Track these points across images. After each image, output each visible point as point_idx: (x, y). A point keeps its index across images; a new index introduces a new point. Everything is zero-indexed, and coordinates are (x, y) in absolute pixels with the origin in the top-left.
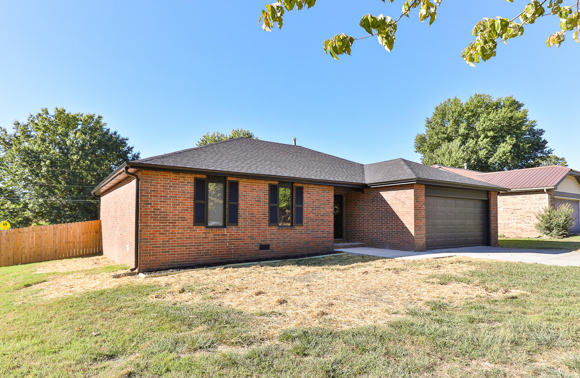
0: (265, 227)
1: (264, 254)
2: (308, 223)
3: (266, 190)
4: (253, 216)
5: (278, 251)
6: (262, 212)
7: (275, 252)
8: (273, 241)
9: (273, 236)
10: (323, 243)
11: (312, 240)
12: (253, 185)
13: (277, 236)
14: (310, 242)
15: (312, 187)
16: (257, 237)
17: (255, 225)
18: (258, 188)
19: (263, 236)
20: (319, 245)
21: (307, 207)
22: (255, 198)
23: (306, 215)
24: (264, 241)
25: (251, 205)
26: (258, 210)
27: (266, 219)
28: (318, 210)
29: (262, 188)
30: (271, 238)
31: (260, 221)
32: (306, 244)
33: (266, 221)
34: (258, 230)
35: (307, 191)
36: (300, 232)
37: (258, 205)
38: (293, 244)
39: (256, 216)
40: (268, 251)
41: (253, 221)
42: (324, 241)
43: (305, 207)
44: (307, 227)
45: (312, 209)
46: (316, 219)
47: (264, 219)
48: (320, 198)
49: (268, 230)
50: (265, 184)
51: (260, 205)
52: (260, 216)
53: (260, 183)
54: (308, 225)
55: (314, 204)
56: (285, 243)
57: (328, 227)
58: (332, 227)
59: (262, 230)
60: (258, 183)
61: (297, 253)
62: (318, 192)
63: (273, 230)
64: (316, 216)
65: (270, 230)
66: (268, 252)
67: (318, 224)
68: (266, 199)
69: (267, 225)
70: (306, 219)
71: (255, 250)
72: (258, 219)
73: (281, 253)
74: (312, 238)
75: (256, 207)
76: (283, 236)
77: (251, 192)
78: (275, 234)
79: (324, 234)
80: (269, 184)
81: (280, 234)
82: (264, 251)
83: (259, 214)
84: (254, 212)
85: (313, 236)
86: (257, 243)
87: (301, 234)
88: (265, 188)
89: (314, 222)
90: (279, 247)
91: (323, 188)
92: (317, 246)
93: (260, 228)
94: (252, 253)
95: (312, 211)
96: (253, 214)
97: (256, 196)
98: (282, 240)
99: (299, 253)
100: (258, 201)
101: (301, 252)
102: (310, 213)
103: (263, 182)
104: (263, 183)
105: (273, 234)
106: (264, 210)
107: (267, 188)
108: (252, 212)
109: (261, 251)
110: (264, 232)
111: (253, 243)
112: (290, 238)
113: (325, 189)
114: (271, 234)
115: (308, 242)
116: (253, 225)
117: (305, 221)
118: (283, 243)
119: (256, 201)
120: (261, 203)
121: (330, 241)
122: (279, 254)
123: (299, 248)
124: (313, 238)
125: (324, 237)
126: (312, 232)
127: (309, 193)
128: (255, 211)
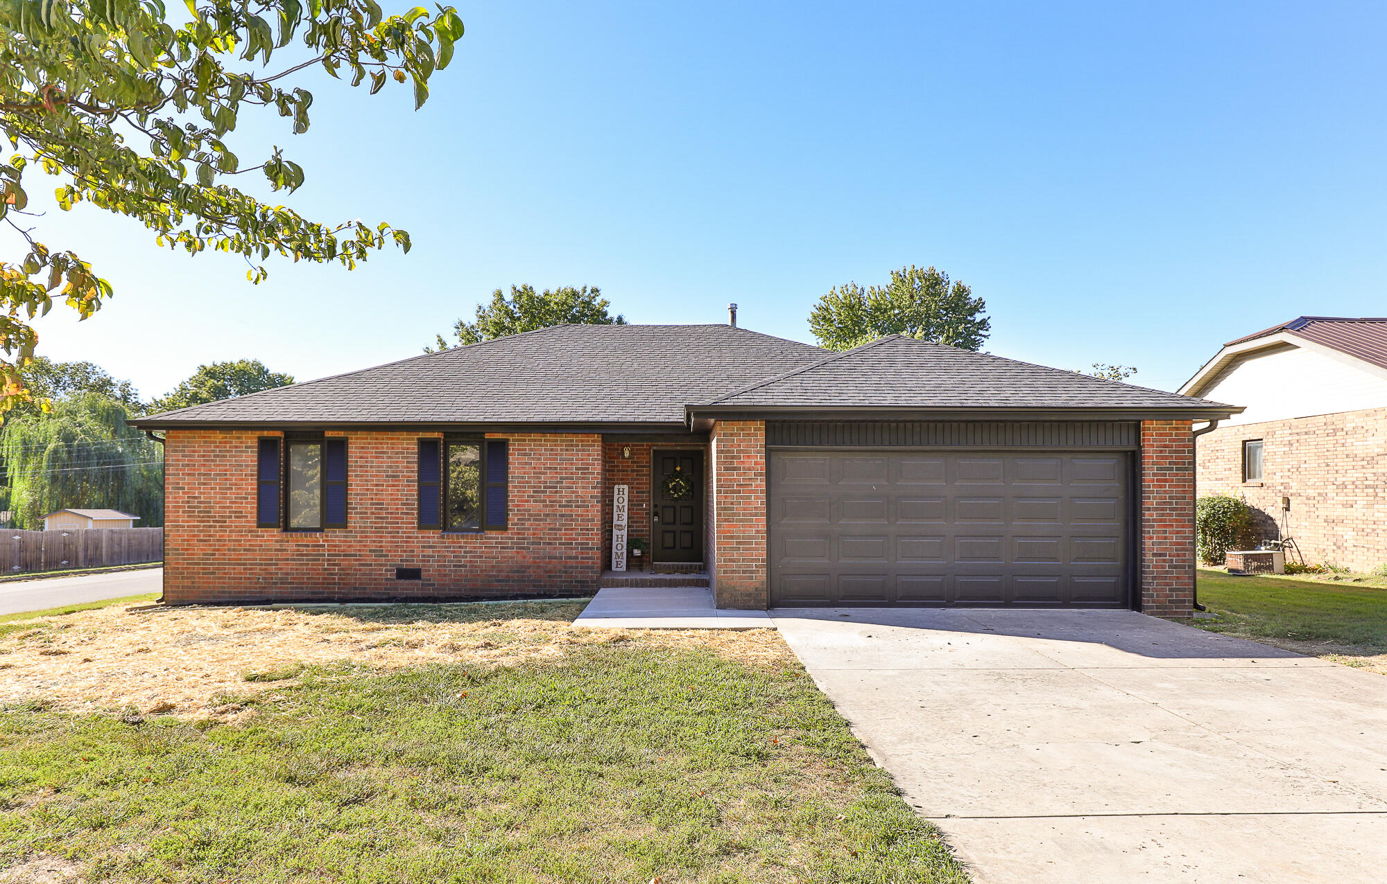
0: (410, 532)
1: (407, 589)
2: (522, 524)
3: (413, 453)
4: (381, 509)
5: (443, 585)
6: (402, 500)
7: (434, 585)
8: (429, 561)
9: (429, 552)
10: (566, 572)
11: (535, 562)
12: (381, 443)
13: (439, 551)
14: (529, 567)
15: (535, 440)
16: (390, 551)
17: (387, 528)
18: (393, 448)
19: (405, 551)
20: (554, 576)
21: (521, 487)
22: (385, 471)
23: (518, 506)
24: (407, 561)
25: (377, 485)
26: (392, 494)
27: (413, 514)
28: (551, 492)
29: (403, 448)
30: (424, 556)
31: (397, 518)
32: (518, 572)
33: (413, 519)
34: (394, 537)
35: (519, 450)
36: (500, 543)
37: (394, 486)
38: (482, 571)
39: (387, 509)
40: (416, 581)
41: (382, 518)
42: (571, 567)
43: (515, 487)
44: (519, 534)
45: (534, 492)
46: (547, 515)
47: (407, 514)
48: (559, 464)
49: (417, 537)
50: (408, 439)
51: (398, 486)
52: (397, 509)
53: (398, 439)
54: (523, 529)
55: (539, 478)
56: (460, 566)
57: (584, 534)
58: (597, 534)
59: (403, 537)
60: (392, 439)
61: (493, 590)
62: (552, 450)
63: (428, 537)
64: (547, 506)
65: (423, 537)
66: (416, 585)
67: (552, 526)
68: (413, 472)
69: (413, 528)
70: (516, 515)
71: (386, 579)
72: (392, 513)
73: (450, 590)
74: (534, 558)
75: (387, 490)
76: (454, 552)
77: (377, 457)
78: (434, 547)
79: (572, 549)
80: (418, 439)
81: (446, 547)
82: (407, 582)
83: (395, 504)
84: (383, 500)
85: (538, 553)
86: (391, 565)
87: (502, 548)
88: (408, 449)
89: (540, 520)
90: (445, 575)
91: (567, 441)
92: (549, 577)
93: (398, 532)
94: (380, 584)
95: (533, 496)
96: (382, 504)
97: (388, 467)
98: (452, 561)
99: (497, 590)
100: (393, 476)
101: (502, 590)
102: (527, 501)
103: (405, 435)
104: (404, 439)
105: (430, 547)
106: (406, 495)
107: (414, 449)
108: (379, 499)
109: (402, 581)
110: (407, 542)
111: (381, 565)
112: (474, 557)
113: (572, 441)
114: (424, 547)
115: (522, 567)
116: (381, 528)
117: (513, 518)
118: (454, 566)
119: (387, 476)
120: (399, 481)
121: (587, 567)
122: (445, 590)
123: (497, 581)
124: (538, 558)
125: (570, 558)
126: (533, 543)
127: (525, 455)
128: (385, 498)
